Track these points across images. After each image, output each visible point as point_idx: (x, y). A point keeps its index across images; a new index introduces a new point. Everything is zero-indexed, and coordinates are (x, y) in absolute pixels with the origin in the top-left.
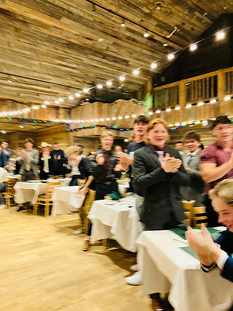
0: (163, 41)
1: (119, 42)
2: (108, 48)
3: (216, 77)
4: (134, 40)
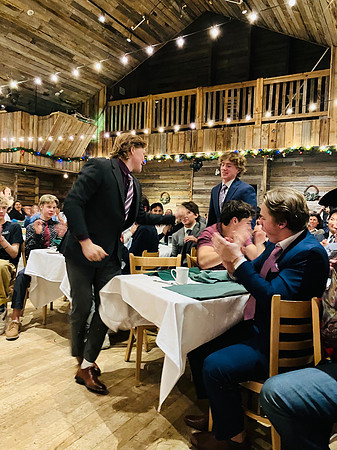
0: (125, 34)
1: (60, 21)
2: (41, 27)
3: (194, 97)
4: (83, 23)
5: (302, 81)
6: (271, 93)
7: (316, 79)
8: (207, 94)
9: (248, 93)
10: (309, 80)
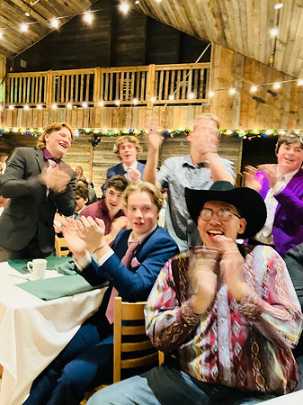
0: (24, 8)
3: (92, 76)
5: (188, 71)
6: (162, 79)
7: (200, 70)
8: (105, 74)
9: (141, 77)
10: (194, 70)
